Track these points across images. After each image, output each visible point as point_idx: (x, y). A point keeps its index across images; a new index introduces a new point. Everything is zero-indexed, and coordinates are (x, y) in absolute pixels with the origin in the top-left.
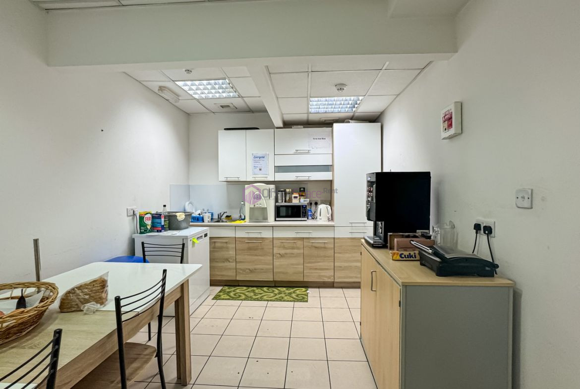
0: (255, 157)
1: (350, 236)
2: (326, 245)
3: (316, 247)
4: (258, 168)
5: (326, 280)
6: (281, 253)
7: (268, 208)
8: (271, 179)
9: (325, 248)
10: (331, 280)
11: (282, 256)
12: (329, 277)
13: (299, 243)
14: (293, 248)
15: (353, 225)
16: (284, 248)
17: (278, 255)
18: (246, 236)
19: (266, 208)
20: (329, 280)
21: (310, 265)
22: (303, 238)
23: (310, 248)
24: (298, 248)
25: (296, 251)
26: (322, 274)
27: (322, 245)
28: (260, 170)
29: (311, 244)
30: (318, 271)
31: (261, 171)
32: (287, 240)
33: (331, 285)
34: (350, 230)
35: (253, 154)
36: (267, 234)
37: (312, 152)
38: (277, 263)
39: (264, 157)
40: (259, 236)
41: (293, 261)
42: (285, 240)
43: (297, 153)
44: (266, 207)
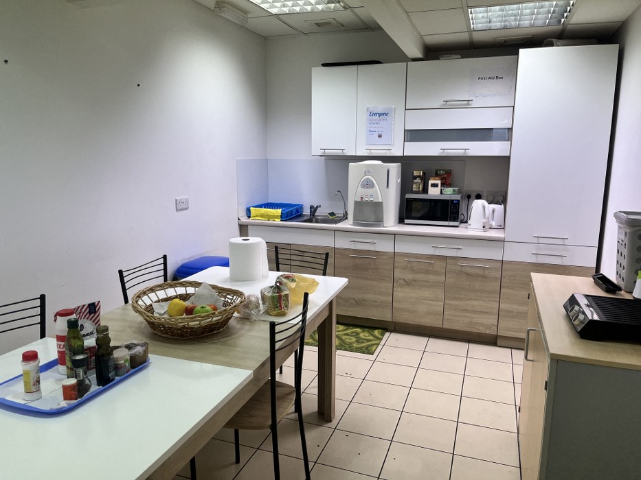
0: (372, 114)
1: (533, 260)
2: (486, 272)
3: (467, 274)
4: (376, 134)
5: (483, 330)
6: (406, 279)
7: (384, 204)
8: (397, 152)
9: (484, 277)
10: (493, 332)
11: (408, 283)
12: (489, 327)
13: (439, 265)
14: (427, 272)
15: (541, 241)
16: (413, 270)
17: (402, 282)
18: (352, 246)
19: (382, 203)
20: (488, 332)
21: (454, 303)
22: (446, 257)
23: (457, 273)
24: (437, 273)
25: (432, 278)
26: (475, 320)
27: (480, 272)
28: (380, 136)
29: (459, 268)
30: (468, 314)
31: (380, 139)
32: (419, 258)
33: (492, 341)
34: (534, 250)
35: (368, 108)
36: (385, 246)
37: (474, 104)
38: (400, 293)
39: (386, 114)
40: (371, 248)
41: (426, 293)
42: (413, 258)
43: (448, 105)
44: (381, 201)
